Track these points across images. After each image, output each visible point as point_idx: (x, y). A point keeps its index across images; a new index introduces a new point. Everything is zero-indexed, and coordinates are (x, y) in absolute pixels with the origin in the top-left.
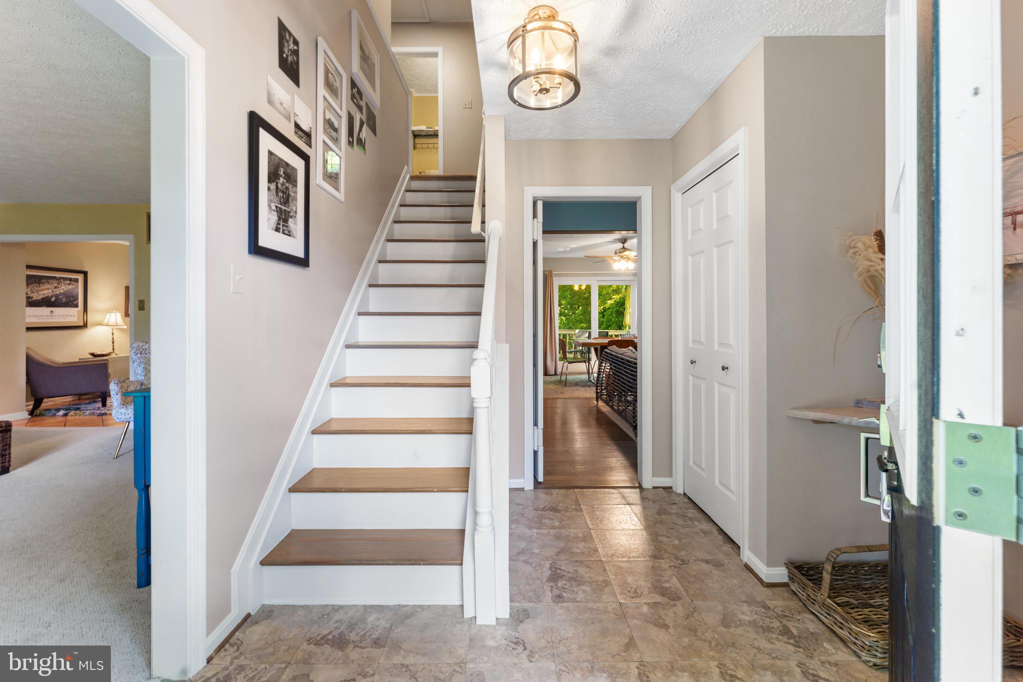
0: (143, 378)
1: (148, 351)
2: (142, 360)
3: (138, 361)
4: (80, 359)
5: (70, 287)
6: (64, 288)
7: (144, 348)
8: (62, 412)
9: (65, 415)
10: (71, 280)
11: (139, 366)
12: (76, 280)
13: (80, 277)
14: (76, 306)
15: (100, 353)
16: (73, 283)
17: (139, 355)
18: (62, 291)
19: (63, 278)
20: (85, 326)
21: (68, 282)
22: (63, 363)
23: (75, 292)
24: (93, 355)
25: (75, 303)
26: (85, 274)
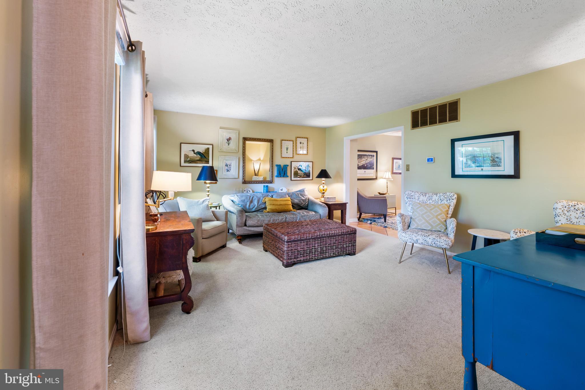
0: (411, 214)
1: (414, 197)
2: (411, 203)
3: (409, 203)
4: (375, 195)
5: (371, 159)
6: (369, 160)
7: (411, 195)
8: (369, 222)
9: (371, 223)
10: (371, 156)
11: (409, 206)
12: (373, 156)
13: (375, 154)
14: (373, 169)
15: (382, 193)
16: (372, 157)
17: (409, 199)
18: (368, 161)
19: (369, 155)
20: (376, 179)
21: (371, 157)
22: (369, 197)
23: (373, 162)
24: (379, 193)
25: (373, 167)
26: (377, 152)
